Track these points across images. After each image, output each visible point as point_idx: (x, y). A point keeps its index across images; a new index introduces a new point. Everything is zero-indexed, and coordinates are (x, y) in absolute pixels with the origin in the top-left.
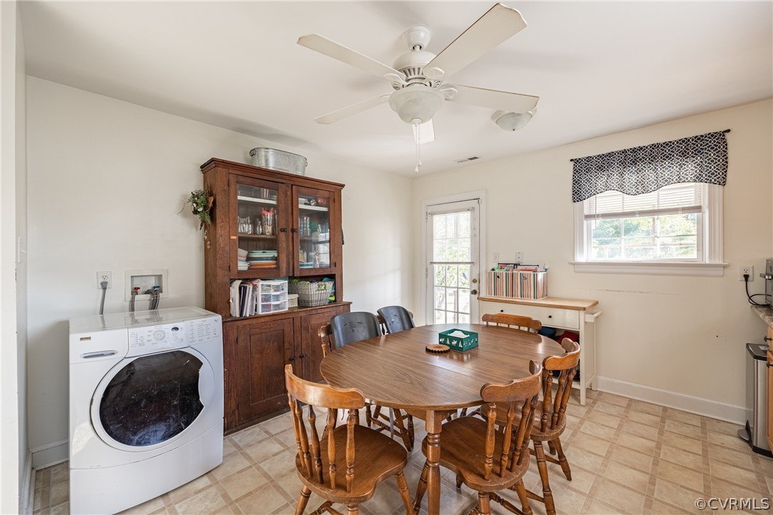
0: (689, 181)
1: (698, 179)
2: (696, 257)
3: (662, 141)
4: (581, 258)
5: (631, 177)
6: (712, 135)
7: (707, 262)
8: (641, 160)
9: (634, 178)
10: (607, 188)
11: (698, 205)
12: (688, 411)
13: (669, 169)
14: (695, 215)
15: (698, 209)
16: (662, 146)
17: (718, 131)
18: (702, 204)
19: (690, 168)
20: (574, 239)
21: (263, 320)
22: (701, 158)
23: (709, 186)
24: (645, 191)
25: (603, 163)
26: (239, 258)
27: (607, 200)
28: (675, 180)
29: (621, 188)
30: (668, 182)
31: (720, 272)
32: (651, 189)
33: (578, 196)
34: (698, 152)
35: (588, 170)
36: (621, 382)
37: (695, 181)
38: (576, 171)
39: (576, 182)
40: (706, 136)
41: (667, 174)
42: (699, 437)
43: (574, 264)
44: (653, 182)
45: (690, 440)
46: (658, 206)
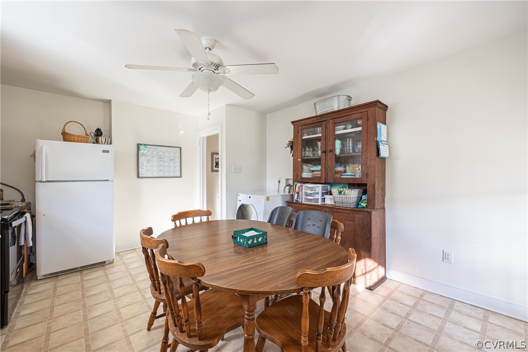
21: (303, 206)
26: (304, 170)
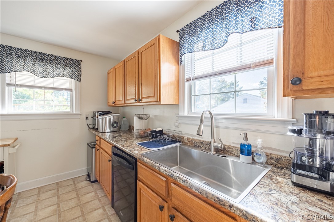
0: (67, 77)
1: (71, 77)
2: (70, 111)
3: (56, 55)
4: (3, 111)
5: (39, 67)
6: (77, 60)
7: (74, 113)
8: (45, 60)
9: (41, 69)
10: (24, 69)
11: (71, 88)
12: (67, 179)
13: (60, 69)
14: (69, 92)
15: (71, 90)
16: (56, 57)
17: (78, 59)
18: (72, 88)
19: (68, 71)
22: (72, 68)
23: (75, 81)
24: (47, 77)
28: (62, 75)
29: (33, 72)
30: (59, 75)
31: (79, 117)
32: (50, 76)
34: (71, 66)
36: (33, 180)
37: (70, 78)
40: (74, 60)
41: (58, 71)
42: (74, 189)
44: (52, 74)
45: (71, 192)
46: (54, 86)
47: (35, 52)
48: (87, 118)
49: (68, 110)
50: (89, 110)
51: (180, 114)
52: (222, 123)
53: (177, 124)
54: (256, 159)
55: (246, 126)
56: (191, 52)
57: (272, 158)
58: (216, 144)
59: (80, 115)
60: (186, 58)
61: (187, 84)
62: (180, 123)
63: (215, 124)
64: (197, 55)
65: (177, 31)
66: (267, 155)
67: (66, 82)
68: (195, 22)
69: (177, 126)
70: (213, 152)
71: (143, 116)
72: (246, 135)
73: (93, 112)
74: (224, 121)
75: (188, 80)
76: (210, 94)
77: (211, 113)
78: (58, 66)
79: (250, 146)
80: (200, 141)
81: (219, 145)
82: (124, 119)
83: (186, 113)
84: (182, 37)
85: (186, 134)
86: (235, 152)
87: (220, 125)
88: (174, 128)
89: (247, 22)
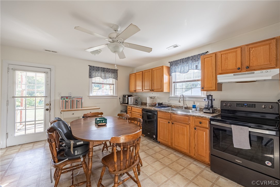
1: (114, 78)
4: (91, 95)
5: (103, 74)
7: (115, 95)
8: (105, 71)
10: (98, 76)
14: (113, 86)
15: (113, 84)
16: (108, 69)
17: (117, 69)
19: (113, 75)
20: (89, 89)
23: (115, 80)
24: (105, 79)
25: (97, 69)
27: (97, 79)
28: (111, 77)
29: (101, 77)
31: (116, 97)
33: (90, 76)
34: (114, 73)
35: (93, 70)
38: (90, 69)
39: (90, 72)
41: (109, 75)
43: (89, 96)
47: (102, 68)
48: (120, 98)
49: (112, 94)
50: (121, 94)
51: (170, 96)
52: (187, 99)
53: (169, 100)
54: (197, 109)
55: (194, 100)
56: (175, 72)
57: (202, 109)
58: (185, 106)
59: (117, 96)
60: (173, 74)
61: (173, 84)
62: (170, 100)
63: (184, 99)
64: (177, 74)
65: (169, 62)
66: (200, 108)
67: (111, 81)
68: (177, 61)
69: (169, 101)
70: (184, 109)
71: (152, 97)
72: (194, 102)
73: (123, 95)
74: (188, 98)
75: (174, 82)
76: (183, 88)
77: (183, 95)
78: (109, 73)
79: (195, 105)
80: (179, 106)
81: (186, 106)
82: (139, 99)
83: (173, 96)
84: (171, 65)
85: (173, 104)
86: (191, 108)
87: (186, 100)
88: (167, 102)
89: (195, 67)
